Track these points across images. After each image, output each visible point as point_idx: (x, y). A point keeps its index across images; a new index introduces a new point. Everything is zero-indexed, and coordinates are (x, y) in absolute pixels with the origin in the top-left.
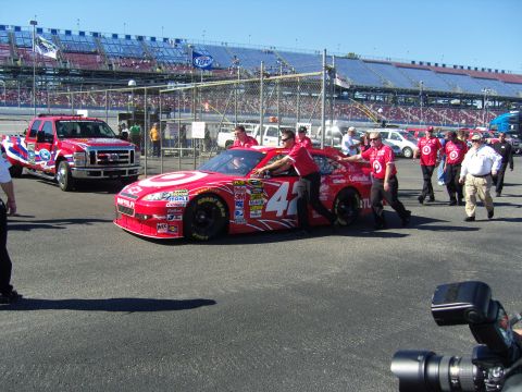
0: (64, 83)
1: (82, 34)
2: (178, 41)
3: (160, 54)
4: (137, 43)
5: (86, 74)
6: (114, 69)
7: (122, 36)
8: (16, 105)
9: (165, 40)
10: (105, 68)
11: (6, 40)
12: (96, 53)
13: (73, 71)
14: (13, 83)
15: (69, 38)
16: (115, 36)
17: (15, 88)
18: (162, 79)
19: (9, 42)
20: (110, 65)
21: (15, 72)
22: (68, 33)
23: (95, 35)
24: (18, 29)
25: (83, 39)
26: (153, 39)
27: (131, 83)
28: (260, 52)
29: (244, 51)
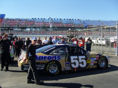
0: (54, 30)
1: (58, 19)
2: (78, 20)
3: (74, 23)
4: (69, 20)
5: (58, 27)
6: (64, 26)
7: (66, 19)
8: (44, 35)
9: (75, 19)
10: (62, 26)
11: (42, 21)
12: (60, 23)
13: (56, 27)
14: (43, 30)
15: (55, 20)
16: (64, 19)
17: (44, 31)
18: (75, 28)
19: (43, 22)
20: (64, 25)
21: (44, 28)
22: (55, 19)
23: (60, 19)
24: (45, 19)
25: (58, 20)
26: (73, 19)
27: (70, 29)
28: (97, 21)
29: (93, 21)
